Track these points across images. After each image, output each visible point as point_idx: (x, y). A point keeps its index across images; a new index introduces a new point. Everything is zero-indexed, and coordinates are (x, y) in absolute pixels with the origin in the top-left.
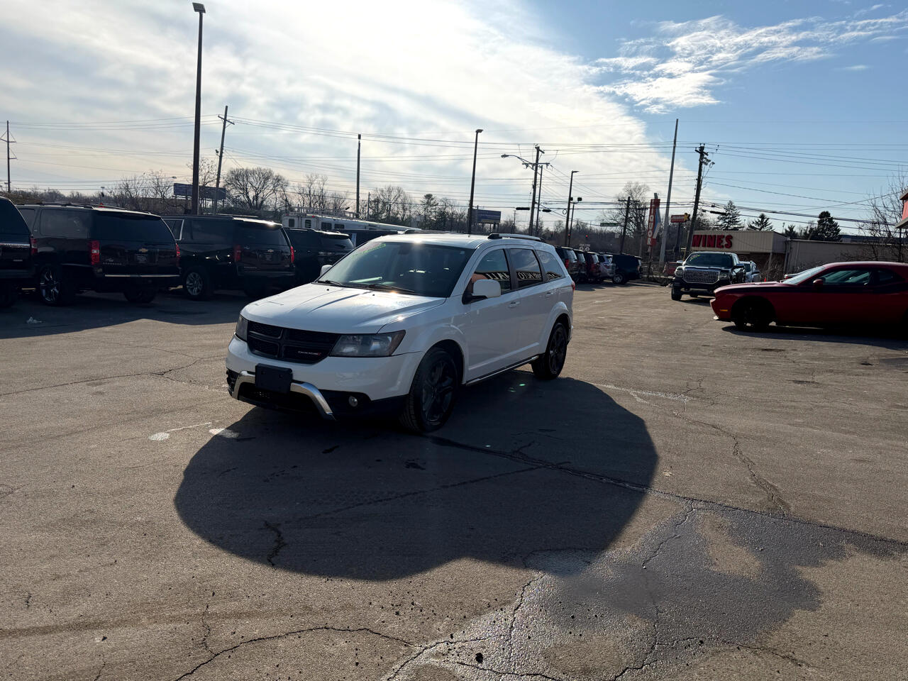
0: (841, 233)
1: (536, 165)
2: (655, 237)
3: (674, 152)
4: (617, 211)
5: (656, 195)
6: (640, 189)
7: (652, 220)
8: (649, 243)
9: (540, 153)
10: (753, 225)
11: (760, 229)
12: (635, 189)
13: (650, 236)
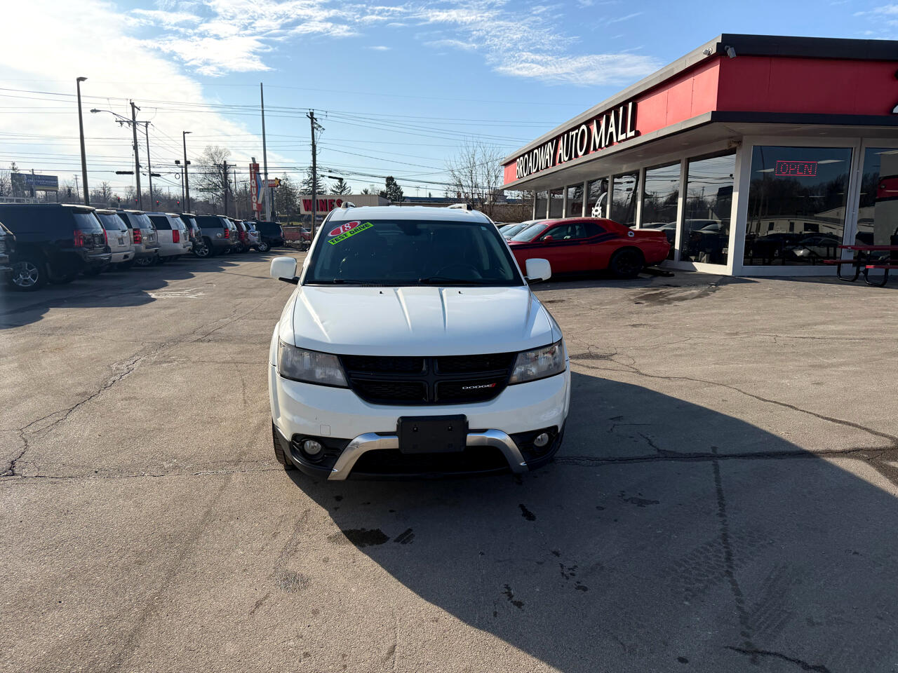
0: (404, 195)
1: (134, 123)
2: (260, 202)
3: (263, 115)
4: (201, 176)
5: (253, 159)
6: (221, 153)
7: (254, 185)
8: (255, 208)
9: (136, 110)
10: (334, 189)
11: (341, 193)
12: (216, 153)
13: (255, 201)
